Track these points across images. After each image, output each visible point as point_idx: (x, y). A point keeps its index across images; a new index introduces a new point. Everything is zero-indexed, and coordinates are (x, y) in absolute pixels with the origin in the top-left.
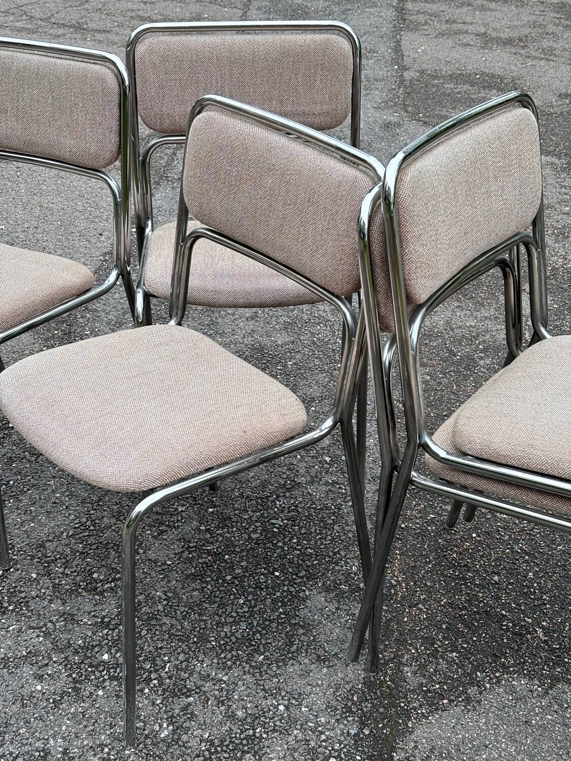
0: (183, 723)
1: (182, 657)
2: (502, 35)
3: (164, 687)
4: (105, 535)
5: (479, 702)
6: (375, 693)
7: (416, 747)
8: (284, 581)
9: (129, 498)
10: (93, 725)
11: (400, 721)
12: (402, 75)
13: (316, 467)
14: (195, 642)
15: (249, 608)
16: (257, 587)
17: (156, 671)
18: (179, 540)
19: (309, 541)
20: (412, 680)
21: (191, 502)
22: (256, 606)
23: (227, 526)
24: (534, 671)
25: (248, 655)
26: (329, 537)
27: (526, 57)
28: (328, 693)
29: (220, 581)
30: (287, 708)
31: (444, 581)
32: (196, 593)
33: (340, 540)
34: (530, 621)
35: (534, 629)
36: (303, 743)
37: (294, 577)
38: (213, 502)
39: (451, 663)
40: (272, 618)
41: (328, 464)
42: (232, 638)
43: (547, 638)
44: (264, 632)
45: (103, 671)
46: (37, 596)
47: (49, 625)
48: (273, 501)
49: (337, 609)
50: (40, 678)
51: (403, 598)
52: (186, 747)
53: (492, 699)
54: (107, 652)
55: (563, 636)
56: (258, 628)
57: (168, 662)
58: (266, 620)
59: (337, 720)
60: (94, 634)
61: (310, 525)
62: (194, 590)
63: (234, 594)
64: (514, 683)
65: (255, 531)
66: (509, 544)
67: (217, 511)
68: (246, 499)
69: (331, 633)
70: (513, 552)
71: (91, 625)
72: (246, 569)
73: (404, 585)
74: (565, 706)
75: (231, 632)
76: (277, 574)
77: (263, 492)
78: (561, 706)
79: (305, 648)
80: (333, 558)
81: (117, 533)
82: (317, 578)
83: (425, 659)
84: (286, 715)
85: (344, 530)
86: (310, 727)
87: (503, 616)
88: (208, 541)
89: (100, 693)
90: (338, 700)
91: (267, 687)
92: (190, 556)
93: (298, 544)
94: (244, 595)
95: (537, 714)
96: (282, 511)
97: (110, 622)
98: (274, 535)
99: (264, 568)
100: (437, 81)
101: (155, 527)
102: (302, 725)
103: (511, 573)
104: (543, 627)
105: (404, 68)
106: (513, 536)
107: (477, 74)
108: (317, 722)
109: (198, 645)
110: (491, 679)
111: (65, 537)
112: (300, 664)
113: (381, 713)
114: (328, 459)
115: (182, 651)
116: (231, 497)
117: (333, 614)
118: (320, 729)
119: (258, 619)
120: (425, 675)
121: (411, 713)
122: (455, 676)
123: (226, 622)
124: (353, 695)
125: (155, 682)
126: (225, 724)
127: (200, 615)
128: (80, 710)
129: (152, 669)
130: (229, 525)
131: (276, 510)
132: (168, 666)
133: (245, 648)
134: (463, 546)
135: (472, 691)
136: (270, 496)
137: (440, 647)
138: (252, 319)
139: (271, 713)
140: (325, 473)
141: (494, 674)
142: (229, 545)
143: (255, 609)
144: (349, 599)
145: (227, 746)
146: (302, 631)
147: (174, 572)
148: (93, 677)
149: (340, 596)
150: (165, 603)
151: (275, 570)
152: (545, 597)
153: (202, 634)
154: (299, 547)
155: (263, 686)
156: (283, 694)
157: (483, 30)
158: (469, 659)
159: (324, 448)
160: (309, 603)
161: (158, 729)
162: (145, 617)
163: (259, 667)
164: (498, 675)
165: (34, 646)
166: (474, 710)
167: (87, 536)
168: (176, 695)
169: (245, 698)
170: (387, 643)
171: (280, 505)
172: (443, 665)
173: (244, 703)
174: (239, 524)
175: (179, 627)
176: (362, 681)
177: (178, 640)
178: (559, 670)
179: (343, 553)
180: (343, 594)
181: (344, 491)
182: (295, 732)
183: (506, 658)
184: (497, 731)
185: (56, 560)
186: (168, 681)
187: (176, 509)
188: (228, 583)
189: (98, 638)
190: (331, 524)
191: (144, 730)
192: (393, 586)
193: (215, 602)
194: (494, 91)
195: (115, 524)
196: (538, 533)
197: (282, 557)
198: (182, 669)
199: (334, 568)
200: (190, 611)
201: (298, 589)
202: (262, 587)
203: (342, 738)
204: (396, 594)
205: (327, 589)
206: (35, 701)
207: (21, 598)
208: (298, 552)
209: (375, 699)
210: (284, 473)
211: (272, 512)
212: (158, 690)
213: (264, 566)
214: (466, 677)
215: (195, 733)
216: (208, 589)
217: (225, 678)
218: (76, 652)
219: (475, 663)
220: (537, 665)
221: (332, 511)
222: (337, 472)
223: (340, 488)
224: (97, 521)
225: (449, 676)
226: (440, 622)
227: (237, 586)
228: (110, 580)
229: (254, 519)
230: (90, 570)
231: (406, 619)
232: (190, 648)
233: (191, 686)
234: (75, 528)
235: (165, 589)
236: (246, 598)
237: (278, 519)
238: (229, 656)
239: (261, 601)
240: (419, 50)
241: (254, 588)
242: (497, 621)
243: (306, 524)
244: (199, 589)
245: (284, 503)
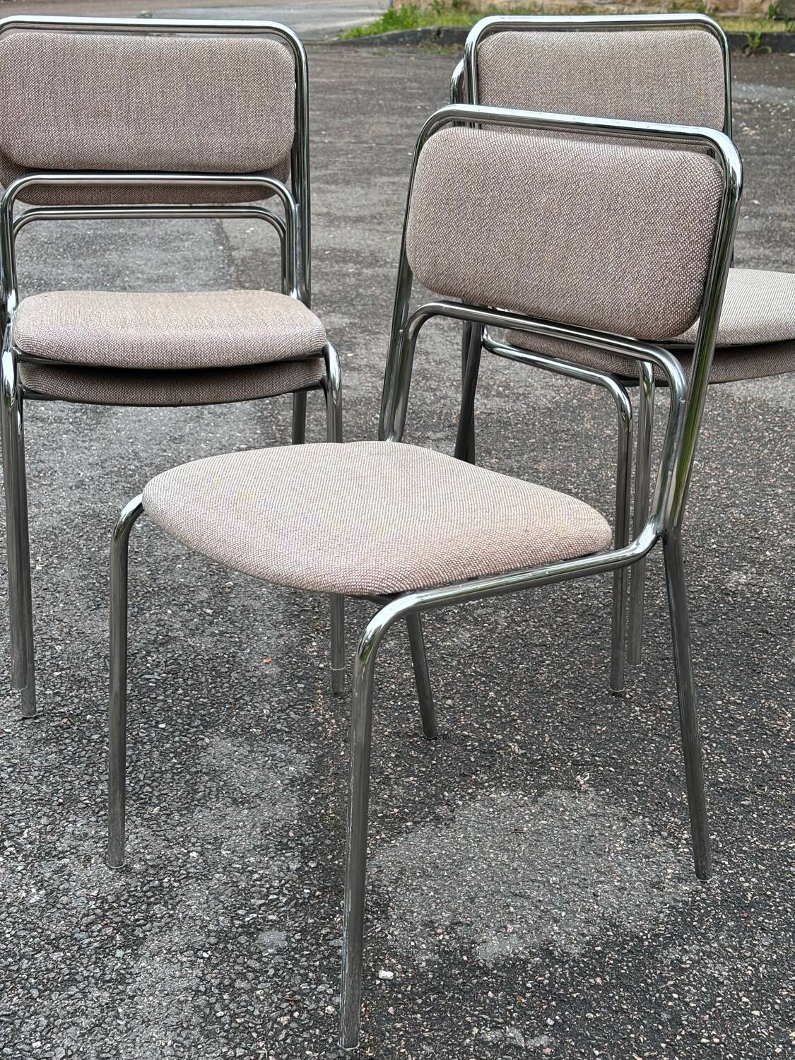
0: (59, 885)
1: (44, 820)
2: (350, 214)
3: (24, 853)
5: (453, 819)
6: (317, 827)
7: (381, 872)
8: (172, 732)
12: (231, 255)
13: (195, 620)
14: (60, 804)
16: (137, 741)
17: (10, 838)
19: (200, 691)
23: (83, 687)
24: (515, 782)
25: (137, 808)
26: (227, 685)
27: (383, 232)
28: (254, 833)
29: (85, 741)
30: (201, 854)
31: (385, 713)
32: (52, 756)
34: (500, 737)
35: (507, 745)
36: (230, 885)
37: (186, 727)
38: (58, 665)
40: (163, 769)
41: (212, 616)
43: (523, 751)
44: (155, 784)
48: (143, 657)
49: (251, 752)
51: (335, 734)
52: (67, 909)
53: (468, 814)
55: (543, 747)
56: (146, 781)
58: (156, 772)
59: (272, 858)
61: (198, 676)
62: (48, 753)
64: (492, 796)
66: (460, 669)
67: (66, 674)
69: (247, 776)
70: (465, 676)
73: (333, 722)
74: (561, 809)
76: (162, 726)
78: (557, 811)
79: (215, 793)
80: (235, 705)
82: (218, 725)
83: (374, 787)
84: (201, 861)
86: (236, 868)
87: (466, 736)
88: (60, 704)
90: (268, 839)
91: (170, 837)
92: (37, 721)
93: (186, 695)
95: (528, 822)
96: (157, 666)
98: (150, 690)
99: (143, 723)
102: (224, 868)
103: (465, 696)
104: (517, 741)
105: (231, 248)
106: (462, 661)
107: (325, 251)
108: (244, 863)
109: (66, 806)
110: (462, 796)
112: (211, 809)
113: (328, 846)
114: (208, 611)
115: (44, 815)
116: (83, 658)
117: (246, 757)
118: (250, 869)
119: (144, 772)
120: (378, 803)
121: (367, 840)
122: (417, 799)
123: (100, 780)
124: (288, 831)
125: (12, 849)
126: (119, 879)
127: (62, 776)
130: (86, 686)
131: (148, 665)
132: (26, 831)
134: (402, 677)
135: (441, 810)
136: (138, 653)
137: (391, 774)
138: (77, 487)
139: (180, 861)
140: (209, 625)
141: (465, 791)
142: (90, 705)
143: (139, 763)
144: (265, 741)
145: (126, 901)
146: (207, 778)
147: (17, 739)
149: (252, 739)
150: (9, 770)
151: (158, 723)
152: (513, 713)
153: (69, 794)
154: (188, 698)
155: (164, 835)
156: (193, 840)
157: (325, 210)
158: (430, 782)
159: (202, 602)
160: (211, 750)
161: (24, 895)
163: (155, 818)
164: (470, 791)
166: (448, 827)
168: (43, 859)
170: (323, 777)
171: (154, 660)
172: (399, 791)
173: (141, 856)
175: (36, 792)
176: (297, 817)
177: (36, 804)
178: (546, 778)
179: (247, 698)
180: (255, 737)
181: (237, 640)
182: (217, 876)
183: (477, 775)
184: (481, 843)
186: (29, 846)
188: (95, 742)
190: (226, 672)
192: (321, 724)
193: (80, 763)
196: (493, 655)
197: (167, 709)
198: (47, 833)
199: (238, 713)
200: (47, 775)
201: (194, 738)
202: (145, 741)
203: (282, 874)
204: (325, 730)
205: (233, 735)
208: (187, 703)
209: (318, 832)
210: (152, 629)
211: (143, 668)
212: (16, 857)
213: (143, 720)
214: (431, 798)
215: (78, 893)
216: (69, 751)
219: (439, 785)
220: (517, 777)
221: (225, 660)
222: (225, 622)
223: (232, 637)
225: (409, 799)
226: (386, 751)
231: (342, 753)
232: (55, 811)
233: (64, 847)
235: (8, 757)
237: (153, 674)
239: (146, 754)
240: (248, 231)
241: (133, 742)
242: (459, 744)
243: (192, 675)
244: (56, 752)
245: (158, 658)
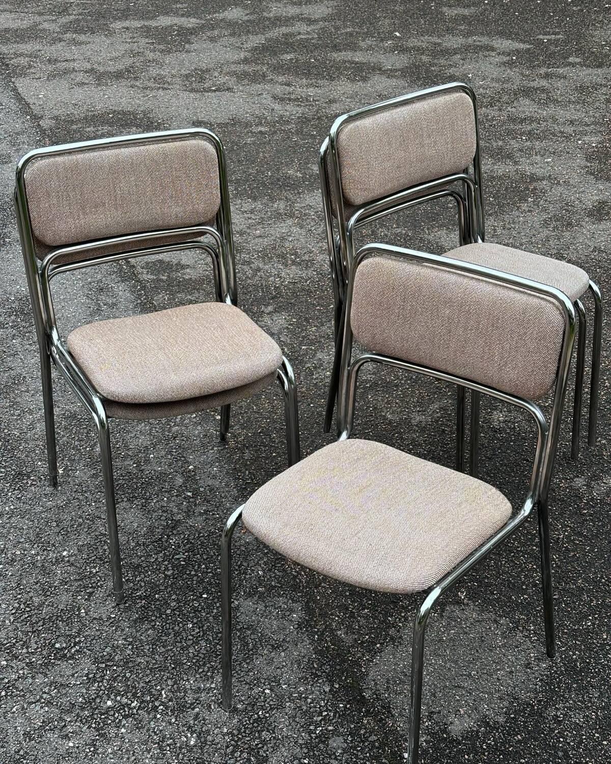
0: (202, 728)
1: (170, 682)
2: (109, 69)
3: (170, 708)
4: (44, 611)
5: (401, 638)
6: (327, 657)
7: (376, 684)
8: (213, 600)
9: (44, 575)
10: (133, 755)
11: (355, 670)
12: (39, 125)
13: (184, 503)
14: (173, 668)
15: (199, 628)
16: (195, 611)
17: (157, 699)
18: (109, 595)
19: (214, 563)
20: (348, 639)
21: (99, 562)
22: (203, 626)
23: (141, 572)
25: (219, 663)
27: (143, 88)
28: (294, 669)
29: (164, 616)
30: (271, 690)
32: (150, 632)
33: (237, 554)
36: (298, 709)
39: (366, 617)
41: (193, 498)
42: (200, 655)
45: (114, 714)
46: (19, 678)
47: (45, 696)
48: (166, 541)
49: (266, 607)
50: (66, 737)
52: (214, 744)
53: (408, 632)
54: (108, 700)
56: (215, 641)
57: (162, 690)
58: (218, 633)
59: (312, 685)
60: (87, 689)
62: (147, 630)
63: (181, 622)
65: (167, 569)
67: (125, 563)
68: (143, 545)
69: (272, 626)
71: (80, 684)
72: (178, 601)
73: (303, 573)
74: (459, 620)
75: (196, 651)
76: (205, 596)
77: (154, 536)
78: (456, 621)
79: (259, 643)
80: (240, 570)
81: (52, 606)
82: (237, 589)
83: (348, 621)
84: (273, 695)
85: (236, 546)
86: (296, 697)
88: (134, 588)
89: (123, 730)
90: (304, 672)
91: (248, 681)
92: (127, 605)
93: (207, 568)
94: (189, 621)
95: (444, 633)
96: (179, 547)
97: (94, 676)
98: (184, 567)
99: (192, 595)
100: (75, 126)
101: (82, 591)
102: (289, 698)
105: (36, 118)
107: (109, 114)
108: (298, 692)
109: (177, 669)
110: (400, 619)
111: (9, 624)
112: (262, 656)
113: (339, 670)
114: (189, 494)
115: (167, 678)
116: (130, 548)
117: (265, 611)
118: (304, 695)
119: (211, 634)
120: (354, 633)
121: (359, 662)
122: (375, 626)
123: (187, 645)
124: (313, 664)
125: (162, 707)
126: (234, 717)
127: (164, 647)
128: (115, 748)
129: (152, 699)
130: (143, 571)
131: (173, 547)
132: (163, 692)
133: (214, 659)
135: (392, 632)
136: (162, 538)
137: (353, 609)
139: (262, 698)
140: (195, 506)
141: (400, 615)
142: (154, 587)
143: (205, 628)
144: (270, 597)
145: (245, 732)
146: (249, 632)
147: (122, 622)
148: (110, 721)
149: (262, 597)
150: (130, 647)
151: (201, 594)
153: (174, 660)
154: (209, 570)
155: (244, 681)
156: (263, 681)
157: (89, 66)
158: (377, 610)
159: (181, 486)
160: (242, 610)
161: (185, 740)
162: (121, 663)
164: (403, 615)
165: (44, 716)
166: (401, 644)
167: (28, 617)
168: (183, 711)
169: (237, 694)
170: (315, 619)
171: (174, 542)
172: (363, 621)
174: (151, 568)
175: (154, 661)
176: (313, 652)
177: (159, 671)
179: (245, 564)
180: (263, 594)
182: (288, 704)
183: (401, 601)
185: (14, 644)
186: (170, 703)
187: (91, 572)
188: (170, 616)
189: (94, 692)
191: (175, 744)
193: (170, 633)
194: (134, 128)
195: (46, 600)
197: (201, 581)
198: (176, 692)
199: (245, 577)
200: (154, 647)
202: (200, 609)
203: (323, 697)
204: (301, 581)
205: (249, 595)
206: (74, 755)
207: (6, 683)
208: (211, 574)
209: (330, 661)
210: (161, 516)
211: (171, 550)
212: (167, 713)
213: (191, 593)
214: (382, 624)
215: (215, 732)
216: (158, 625)
217: (213, 686)
218: (83, 709)
219: (383, 612)
222: (203, 501)
223: (213, 514)
224: (28, 603)
225: (371, 627)
226: (343, 591)
227: (179, 615)
228: (72, 645)
229: (160, 560)
230: (49, 643)
231: (318, 598)
232: (172, 674)
233: (191, 700)
234: (13, 614)
235: (124, 637)
236: (192, 622)
237: (179, 554)
238: (206, 669)
239: (205, 620)
240: (40, 96)
241: (194, 613)
243: (204, 551)
244: (151, 628)
245: (176, 540)
